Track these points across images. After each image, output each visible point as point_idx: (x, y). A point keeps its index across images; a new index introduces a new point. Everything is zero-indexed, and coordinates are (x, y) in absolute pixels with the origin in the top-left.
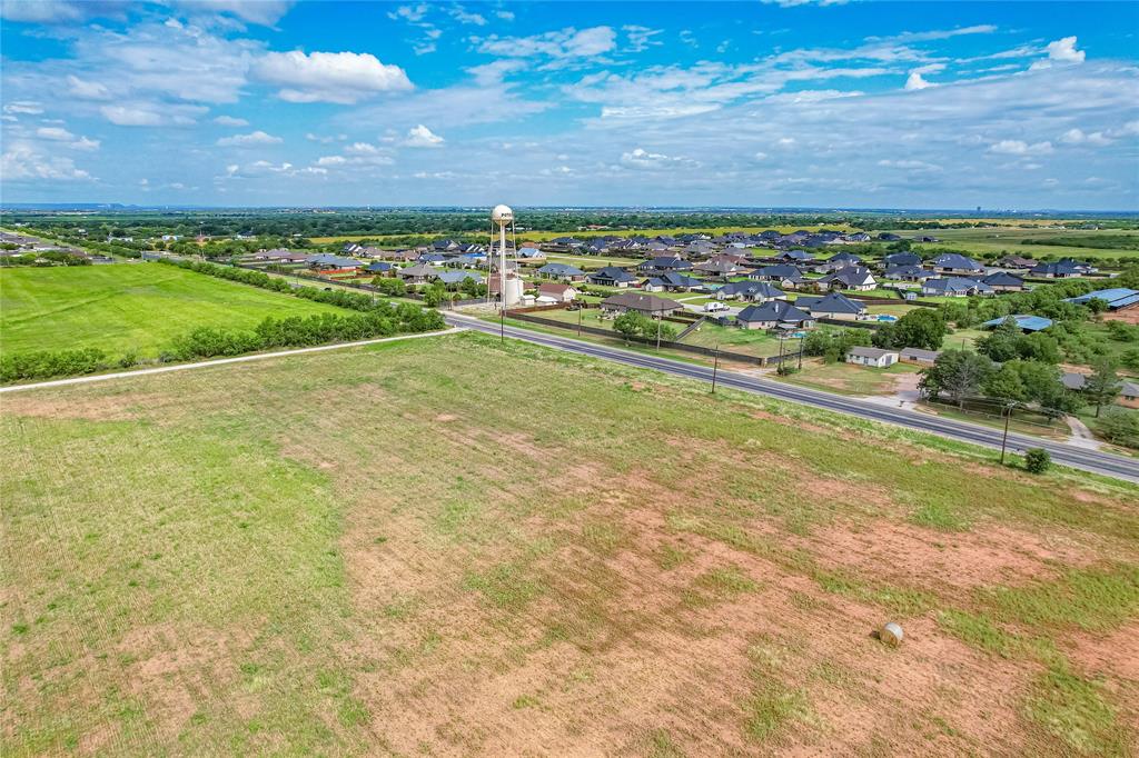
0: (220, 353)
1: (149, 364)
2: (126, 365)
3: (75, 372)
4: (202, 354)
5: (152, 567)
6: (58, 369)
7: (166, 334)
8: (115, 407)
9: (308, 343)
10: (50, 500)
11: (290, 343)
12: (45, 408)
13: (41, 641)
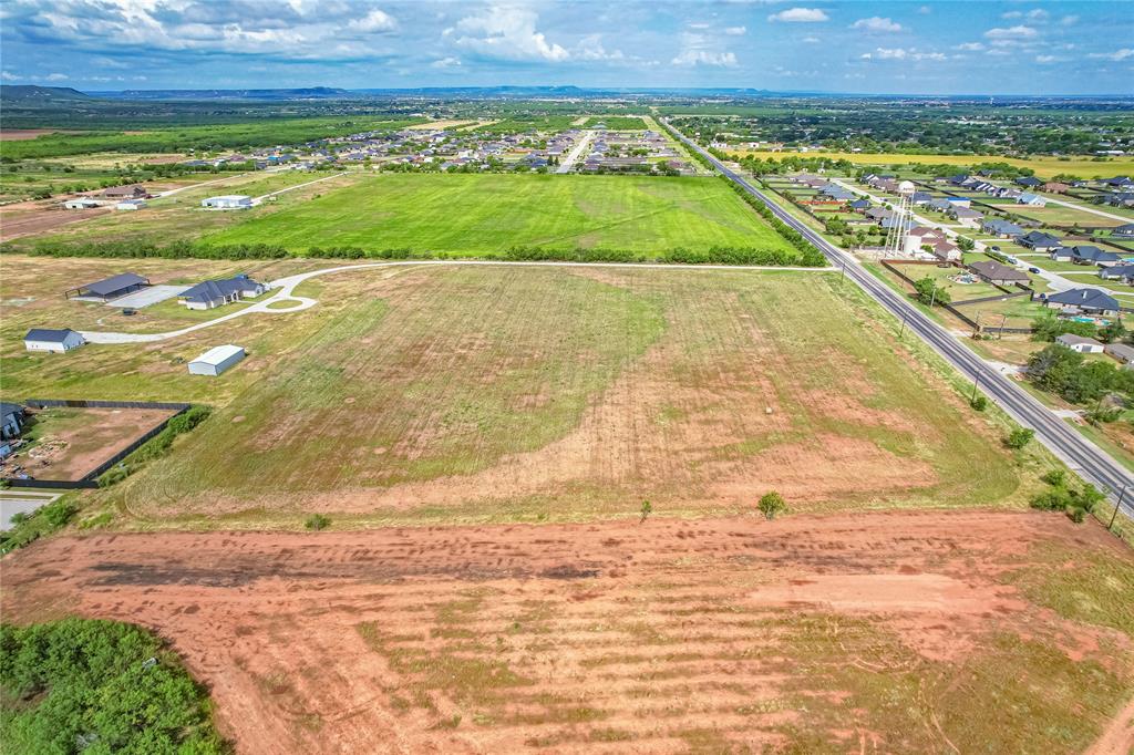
0: (685, 261)
1: (651, 262)
2: (642, 260)
3: (619, 261)
4: (675, 260)
5: (596, 336)
6: (614, 258)
7: (673, 244)
8: (623, 282)
9: (733, 263)
10: (583, 311)
11: (724, 261)
12: (599, 277)
13: (564, 344)
